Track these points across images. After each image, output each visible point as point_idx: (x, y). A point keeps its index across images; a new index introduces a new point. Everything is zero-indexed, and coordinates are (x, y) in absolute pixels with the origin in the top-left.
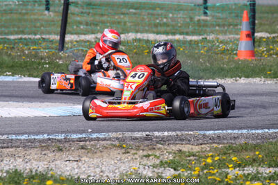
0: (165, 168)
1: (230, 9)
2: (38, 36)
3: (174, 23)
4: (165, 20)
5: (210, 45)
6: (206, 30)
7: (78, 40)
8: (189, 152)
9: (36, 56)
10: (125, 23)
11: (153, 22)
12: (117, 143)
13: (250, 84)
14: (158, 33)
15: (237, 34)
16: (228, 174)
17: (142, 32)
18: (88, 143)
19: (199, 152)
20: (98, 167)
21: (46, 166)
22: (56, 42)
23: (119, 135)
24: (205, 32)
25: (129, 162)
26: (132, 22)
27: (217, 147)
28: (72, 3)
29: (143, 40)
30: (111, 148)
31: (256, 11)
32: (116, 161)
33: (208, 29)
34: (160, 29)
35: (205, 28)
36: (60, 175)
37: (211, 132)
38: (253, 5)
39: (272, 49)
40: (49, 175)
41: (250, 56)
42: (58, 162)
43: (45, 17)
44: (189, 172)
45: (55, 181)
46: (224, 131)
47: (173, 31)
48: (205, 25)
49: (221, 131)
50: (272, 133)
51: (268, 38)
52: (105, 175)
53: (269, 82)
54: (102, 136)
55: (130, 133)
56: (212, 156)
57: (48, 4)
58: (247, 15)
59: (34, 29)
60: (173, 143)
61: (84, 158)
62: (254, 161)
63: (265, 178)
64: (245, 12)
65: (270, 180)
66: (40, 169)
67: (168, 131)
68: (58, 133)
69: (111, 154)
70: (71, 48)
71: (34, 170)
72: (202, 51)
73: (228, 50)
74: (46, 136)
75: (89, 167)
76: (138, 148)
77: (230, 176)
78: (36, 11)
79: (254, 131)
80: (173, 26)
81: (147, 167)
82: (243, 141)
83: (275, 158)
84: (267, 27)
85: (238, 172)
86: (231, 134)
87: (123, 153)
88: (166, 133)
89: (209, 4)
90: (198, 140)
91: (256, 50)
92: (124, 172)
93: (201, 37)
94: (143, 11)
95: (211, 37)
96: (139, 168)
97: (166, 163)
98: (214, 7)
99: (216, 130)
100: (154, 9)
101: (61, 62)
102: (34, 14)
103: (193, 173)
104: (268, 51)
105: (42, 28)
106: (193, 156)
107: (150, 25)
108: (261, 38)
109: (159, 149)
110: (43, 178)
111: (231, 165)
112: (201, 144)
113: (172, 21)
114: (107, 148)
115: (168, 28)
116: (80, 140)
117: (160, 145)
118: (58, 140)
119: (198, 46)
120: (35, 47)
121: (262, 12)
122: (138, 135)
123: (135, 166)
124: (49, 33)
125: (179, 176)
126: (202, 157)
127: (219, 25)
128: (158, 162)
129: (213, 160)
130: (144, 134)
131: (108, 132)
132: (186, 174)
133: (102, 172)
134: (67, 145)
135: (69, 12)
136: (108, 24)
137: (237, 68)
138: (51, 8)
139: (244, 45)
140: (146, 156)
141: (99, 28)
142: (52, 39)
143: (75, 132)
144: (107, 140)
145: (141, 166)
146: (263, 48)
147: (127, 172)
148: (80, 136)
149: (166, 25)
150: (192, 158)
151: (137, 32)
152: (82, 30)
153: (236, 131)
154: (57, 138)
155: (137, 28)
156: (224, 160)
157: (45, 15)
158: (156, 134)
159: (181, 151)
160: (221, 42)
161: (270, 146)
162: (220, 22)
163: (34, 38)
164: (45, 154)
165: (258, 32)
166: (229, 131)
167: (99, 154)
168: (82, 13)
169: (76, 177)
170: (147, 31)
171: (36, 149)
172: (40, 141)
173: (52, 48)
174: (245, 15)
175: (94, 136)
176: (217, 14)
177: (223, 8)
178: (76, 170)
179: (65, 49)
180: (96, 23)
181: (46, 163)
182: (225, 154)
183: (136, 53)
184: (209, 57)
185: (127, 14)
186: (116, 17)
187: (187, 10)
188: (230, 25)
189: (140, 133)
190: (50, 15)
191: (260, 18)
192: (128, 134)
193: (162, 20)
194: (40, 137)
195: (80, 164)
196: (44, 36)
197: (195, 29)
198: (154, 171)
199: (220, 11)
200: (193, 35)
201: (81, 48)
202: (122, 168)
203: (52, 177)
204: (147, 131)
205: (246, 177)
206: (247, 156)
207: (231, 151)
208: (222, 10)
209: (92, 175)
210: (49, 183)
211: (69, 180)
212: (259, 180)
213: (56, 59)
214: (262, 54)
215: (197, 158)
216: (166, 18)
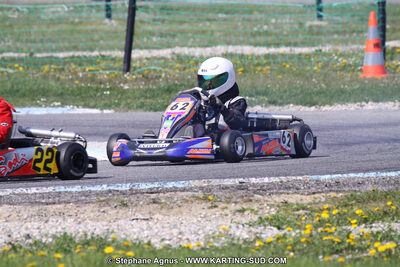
0: (265, 226)
1: (351, 10)
2: (96, 53)
3: (278, 31)
4: (265, 27)
5: (325, 59)
6: (320, 40)
7: (149, 56)
8: (297, 204)
9: (93, 79)
10: (212, 32)
11: (249, 30)
12: (200, 194)
13: (380, 110)
14: (256, 45)
15: (362, 44)
16: (350, 232)
17: (234, 44)
18: (161, 195)
19: (310, 204)
20: (175, 226)
21: (106, 228)
22: (120, 60)
23: (204, 183)
24: (320, 42)
25: (217, 219)
26: (221, 31)
27: (335, 197)
28: (141, 7)
29: (236, 54)
30: (192, 201)
31: (387, 12)
32: (199, 219)
33: (323, 38)
34: (258, 39)
35: (319, 37)
36: (125, 240)
37: (327, 177)
38: (383, 4)
40: (110, 240)
41: (380, 73)
42: (121, 222)
43: (106, 27)
44: (298, 231)
45: (118, 247)
46: (345, 175)
47: (277, 42)
48: (319, 33)
49: (340, 175)
52: (184, 238)
54: (180, 185)
55: (218, 180)
56: (328, 209)
57: (108, 8)
58: (374, 16)
59: (91, 43)
60: (276, 193)
61: (157, 216)
62: (385, 215)
64: (372, 14)
66: (98, 232)
67: (269, 176)
68: (122, 182)
69: (193, 209)
70: (140, 68)
71: (89, 234)
72: (315, 68)
73: (350, 65)
74: (105, 187)
75: (163, 227)
76: (229, 201)
77: (353, 236)
78: (93, 19)
79: (384, 174)
80: (276, 34)
81: (241, 226)
82: (370, 188)
85: (363, 229)
86: (354, 178)
87: (209, 208)
88: (266, 180)
89: (324, 4)
90: (309, 188)
91: (387, 63)
92: (210, 233)
93: (313, 49)
94: (236, 15)
95: (327, 48)
96: (230, 227)
97: (267, 219)
98: (330, 8)
99: (334, 173)
100: (251, 12)
101: (126, 87)
102: (91, 24)
103: (303, 232)
105: (102, 42)
106: (303, 209)
107: (245, 34)
108: (394, 48)
109: (258, 201)
110: (101, 243)
111: (355, 221)
112: (314, 193)
113: (276, 28)
114: (187, 201)
115: (270, 39)
116: (151, 191)
117: (259, 196)
118: (121, 192)
119: (310, 61)
120: (91, 68)
121: (396, 14)
122: (228, 182)
123: (225, 224)
124: (111, 48)
125: (285, 236)
126: (314, 211)
127: (337, 32)
128: (255, 218)
129: (330, 214)
130: (237, 181)
131: (189, 179)
132: (293, 234)
133: (180, 233)
134: (133, 198)
135: (137, 18)
136: (190, 35)
137: (363, 90)
138: (114, 15)
139: (371, 59)
140: (240, 211)
141: (177, 40)
142: (114, 56)
143: (144, 180)
144: (188, 191)
145: (233, 225)
146: (397, 62)
147: (214, 233)
148: (150, 186)
149: (267, 33)
150: (301, 212)
151: (228, 43)
152: (155, 43)
153: (360, 175)
154: (120, 189)
155: (228, 39)
156: (345, 214)
157: (105, 24)
158: (253, 180)
159: (286, 202)
160: (341, 55)
162: (340, 28)
163: (90, 56)
164: (104, 212)
165: (390, 40)
166: (352, 175)
167: (177, 210)
168: (154, 20)
169: (146, 241)
170: (241, 43)
171: (92, 205)
172: (97, 194)
173: (115, 69)
174: (372, 18)
175: (170, 185)
176: (335, 18)
177: (343, 10)
179: (132, 69)
180: (173, 33)
181: (105, 223)
182: (346, 206)
184: (325, 74)
185: (215, 20)
186: (201, 25)
187: (295, 13)
188: (353, 32)
189: (231, 180)
190: (112, 24)
191: (393, 22)
192: (215, 182)
193: (261, 27)
194: (98, 188)
195: (150, 223)
196: (103, 53)
197: (306, 39)
198: (251, 231)
199: (339, 13)
200: (304, 47)
201: (153, 68)
202: (208, 228)
203: (113, 241)
204: (240, 177)
205: (375, 236)
206: (376, 207)
207: (354, 202)
208: (342, 12)
209: (167, 238)
210: (109, 250)
211: (137, 246)
212: (392, 239)
213: (120, 83)
214: (395, 69)
215: (308, 212)
216: (267, 24)
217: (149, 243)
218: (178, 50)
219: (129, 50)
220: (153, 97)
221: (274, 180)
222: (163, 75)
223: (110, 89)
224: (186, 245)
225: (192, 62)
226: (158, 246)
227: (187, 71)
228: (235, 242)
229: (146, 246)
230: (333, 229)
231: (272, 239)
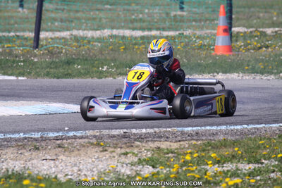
0: (143, 165)
1: (206, 3)
2: (12, 34)
3: (149, 19)
4: (141, 16)
5: (187, 40)
6: (182, 26)
7: (53, 37)
8: (167, 149)
9: (10, 54)
10: (101, 18)
11: (129, 18)
12: (94, 141)
13: (228, 79)
14: (134, 29)
15: (214, 29)
16: (207, 170)
17: (118, 28)
18: (65, 141)
19: (177, 149)
20: (75, 165)
21: (23, 166)
22: (30, 40)
23: (97, 133)
24: (182, 27)
25: (107, 160)
26: (107, 18)
27: (195, 144)
29: (119, 36)
30: (88, 147)
31: (233, 5)
32: (94, 160)
33: (185, 25)
34: (136, 24)
35: (181, 24)
36: (37, 175)
37: (190, 129)
39: (250, 44)
40: (26, 175)
41: (227, 52)
42: (35, 161)
43: (19, 14)
44: (168, 169)
45: (32, 180)
46: (203, 128)
47: (150, 27)
48: (182, 21)
49: (199, 128)
50: (251, 129)
51: (245, 32)
52: (82, 174)
53: (247, 78)
54: (79, 134)
55: (107, 131)
56: (191, 153)
58: (224, 8)
59: (8, 26)
60: (151, 141)
61: (61, 157)
62: (233, 158)
63: (245, 175)
64: (222, 7)
65: (249, 176)
66: (17, 169)
67: (146, 128)
68: (34, 131)
69: (89, 152)
70: (46, 45)
71: (10, 170)
72: (179, 47)
73: (205, 45)
74: (22, 135)
75: (66, 166)
76: (116, 146)
77: (209, 173)
78: (10, 8)
79: (232, 127)
80: (149, 21)
81: (125, 165)
82: (222, 138)
83: (254, 154)
84: (244, 21)
85: (217, 168)
86: (209, 130)
87: (101, 151)
88: (144, 131)
90: (176, 137)
91: (233, 44)
92: (102, 170)
93: (177, 33)
94: (119, 6)
95: (187, 33)
96: (117, 166)
97: (145, 160)
98: (190, 2)
99: (195, 126)
100: (129, 4)
101: (36, 60)
102: (7, 12)
103: (172, 170)
104: (246, 46)
105: (16, 25)
106: (172, 153)
107: (125, 21)
108: (238, 33)
109: (137, 146)
110: (19, 177)
111: (210, 162)
112: (180, 141)
113: (148, 17)
114: (84, 146)
115: (144, 25)
116: (57, 139)
117: (138, 143)
118: (34, 139)
119: (175, 42)
120: (9, 45)
121: (239, 7)
122: (115, 132)
123: (113, 164)
124: (24, 30)
125: (158, 173)
126: (181, 155)
127: (195, 21)
128: (136, 160)
129: (192, 157)
130: (122, 131)
131: (85, 130)
132: (165, 171)
133: (79, 170)
134: (43, 144)
135: (43, 8)
136: (83, 21)
137: (215, 64)
138: (25, 5)
139: (221, 40)
140: (124, 154)
141: (73, 24)
142: (26, 36)
143: (51, 130)
144: (85, 138)
145: (119, 164)
146: (240, 43)
147: (105, 170)
148: (57, 134)
149: (141, 20)
150: (170, 155)
151: (113, 28)
152: (57, 27)
153: (214, 128)
154: (33, 136)
155: (113, 24)
156: (203, 157)
157: (19, 12)
158: (134, 131)
159: (159, 148)
160: (198, 38)
161: (249, 142)
162: (197, 17)
163: (8, 36)
164: (21, 153)
165: (235, 27)
166: (208, 128)
167: (77, 152)
168: (57, 9)
169: (53, 176)
170: (122, 28)
171: (12, 149)
172: (17, 140)
173: (27, 46)
174: (222, 10)
175: (71, 134)
176: (194, 10)
177: (199, 3)
178: (53, 169)
179: (40, 46)
180: (71, 19)
181: (22, 162)
182: (204, 151)
183: (112, 50)
184: (186, 52)
185: (103, 10)
186: (92, 13)
187: (163, 5)
188: (207, 20)
189: (118, 130)
190: (24, 12)
191: (237, 13)
192: (105, 132)
193: (138, 16)
194: (16, 136)
195: (57, 162)
196: (18, 34)
197: (171, 25)
198: (132, 169)
199: (196, 6)
200: (170, 31)
201: (56, 45)
202: (100, 166)
203: (29, 175)
204: (124, 128)
205: (226, 174)
206: (226, 152)
207: (210, 148)
208: (199, 5)
209: (70, 174)
210: (26, 182)
211: (47, 179)
212: (238, 176)
213: (31, 56)
214: (239, 49)
215: (175, 155)
216: (141, 13)
217: (56, 177)
218: (75, 32)
219: (38, 32)
220: (56, 67)
221: (149, 130)
222: (64, 51)
223: (23, 61)
224: (83, 179)
225: (85, 41)
226: (63, 180)
227: (82, 48)
228: (121, 177)
229: (53, 180)
230: (195, 168)
231: (148, 175)
